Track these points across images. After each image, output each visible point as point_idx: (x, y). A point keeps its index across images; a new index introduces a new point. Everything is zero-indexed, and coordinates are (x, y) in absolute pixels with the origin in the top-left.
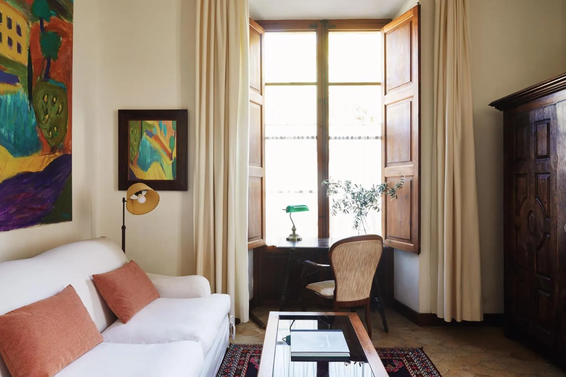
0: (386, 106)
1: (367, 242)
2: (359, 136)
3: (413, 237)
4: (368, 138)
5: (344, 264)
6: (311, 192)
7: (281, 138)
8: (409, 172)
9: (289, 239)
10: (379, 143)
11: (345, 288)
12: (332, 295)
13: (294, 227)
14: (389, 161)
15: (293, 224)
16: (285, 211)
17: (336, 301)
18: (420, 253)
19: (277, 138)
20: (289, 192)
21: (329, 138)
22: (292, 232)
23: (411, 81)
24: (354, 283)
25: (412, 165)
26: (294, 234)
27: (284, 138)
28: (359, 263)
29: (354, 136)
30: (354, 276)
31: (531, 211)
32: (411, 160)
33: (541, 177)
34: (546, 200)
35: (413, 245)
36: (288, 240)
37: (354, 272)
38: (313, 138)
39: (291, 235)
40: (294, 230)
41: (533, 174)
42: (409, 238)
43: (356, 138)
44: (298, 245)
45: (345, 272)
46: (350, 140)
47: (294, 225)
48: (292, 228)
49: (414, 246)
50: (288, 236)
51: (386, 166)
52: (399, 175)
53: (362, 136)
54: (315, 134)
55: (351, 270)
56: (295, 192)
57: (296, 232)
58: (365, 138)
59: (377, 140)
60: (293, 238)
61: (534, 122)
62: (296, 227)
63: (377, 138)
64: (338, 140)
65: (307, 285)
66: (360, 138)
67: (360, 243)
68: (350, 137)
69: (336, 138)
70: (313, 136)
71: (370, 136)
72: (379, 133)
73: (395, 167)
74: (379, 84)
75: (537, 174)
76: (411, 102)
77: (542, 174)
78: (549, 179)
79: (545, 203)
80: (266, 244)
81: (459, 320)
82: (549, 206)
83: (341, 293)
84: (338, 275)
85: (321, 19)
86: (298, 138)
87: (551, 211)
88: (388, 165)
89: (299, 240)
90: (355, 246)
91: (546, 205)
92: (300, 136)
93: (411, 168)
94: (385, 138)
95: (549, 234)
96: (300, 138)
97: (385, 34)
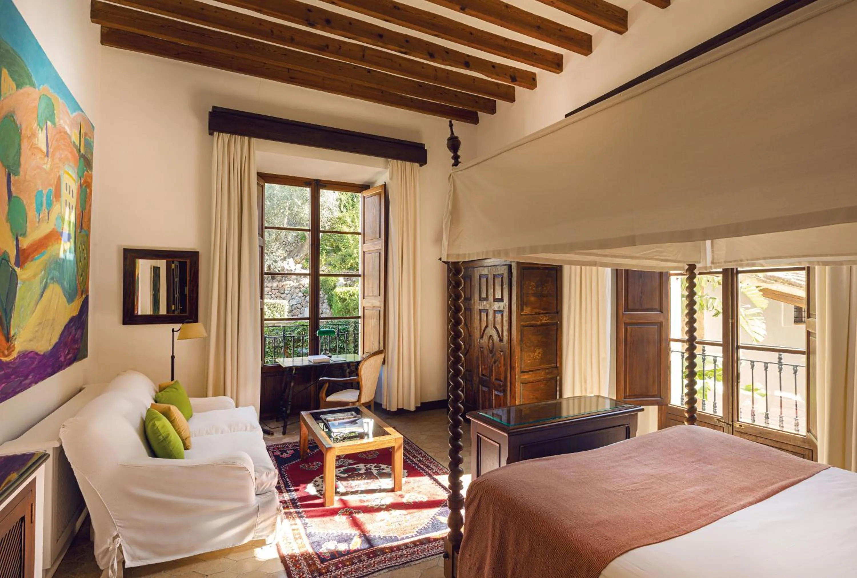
0: (364, 253)
8: (378, 304)
21: (319, 275)
32: (379, 295)
38: (306, 275)
69: (325, 275)
70: (306, 273)
73: (370, 299)
74: (359, 234)
76: (380, 253)
78: (471, 312)
85: (314, 178)
87: (472, 333)
93: (380, 301)
97: (364, 197)
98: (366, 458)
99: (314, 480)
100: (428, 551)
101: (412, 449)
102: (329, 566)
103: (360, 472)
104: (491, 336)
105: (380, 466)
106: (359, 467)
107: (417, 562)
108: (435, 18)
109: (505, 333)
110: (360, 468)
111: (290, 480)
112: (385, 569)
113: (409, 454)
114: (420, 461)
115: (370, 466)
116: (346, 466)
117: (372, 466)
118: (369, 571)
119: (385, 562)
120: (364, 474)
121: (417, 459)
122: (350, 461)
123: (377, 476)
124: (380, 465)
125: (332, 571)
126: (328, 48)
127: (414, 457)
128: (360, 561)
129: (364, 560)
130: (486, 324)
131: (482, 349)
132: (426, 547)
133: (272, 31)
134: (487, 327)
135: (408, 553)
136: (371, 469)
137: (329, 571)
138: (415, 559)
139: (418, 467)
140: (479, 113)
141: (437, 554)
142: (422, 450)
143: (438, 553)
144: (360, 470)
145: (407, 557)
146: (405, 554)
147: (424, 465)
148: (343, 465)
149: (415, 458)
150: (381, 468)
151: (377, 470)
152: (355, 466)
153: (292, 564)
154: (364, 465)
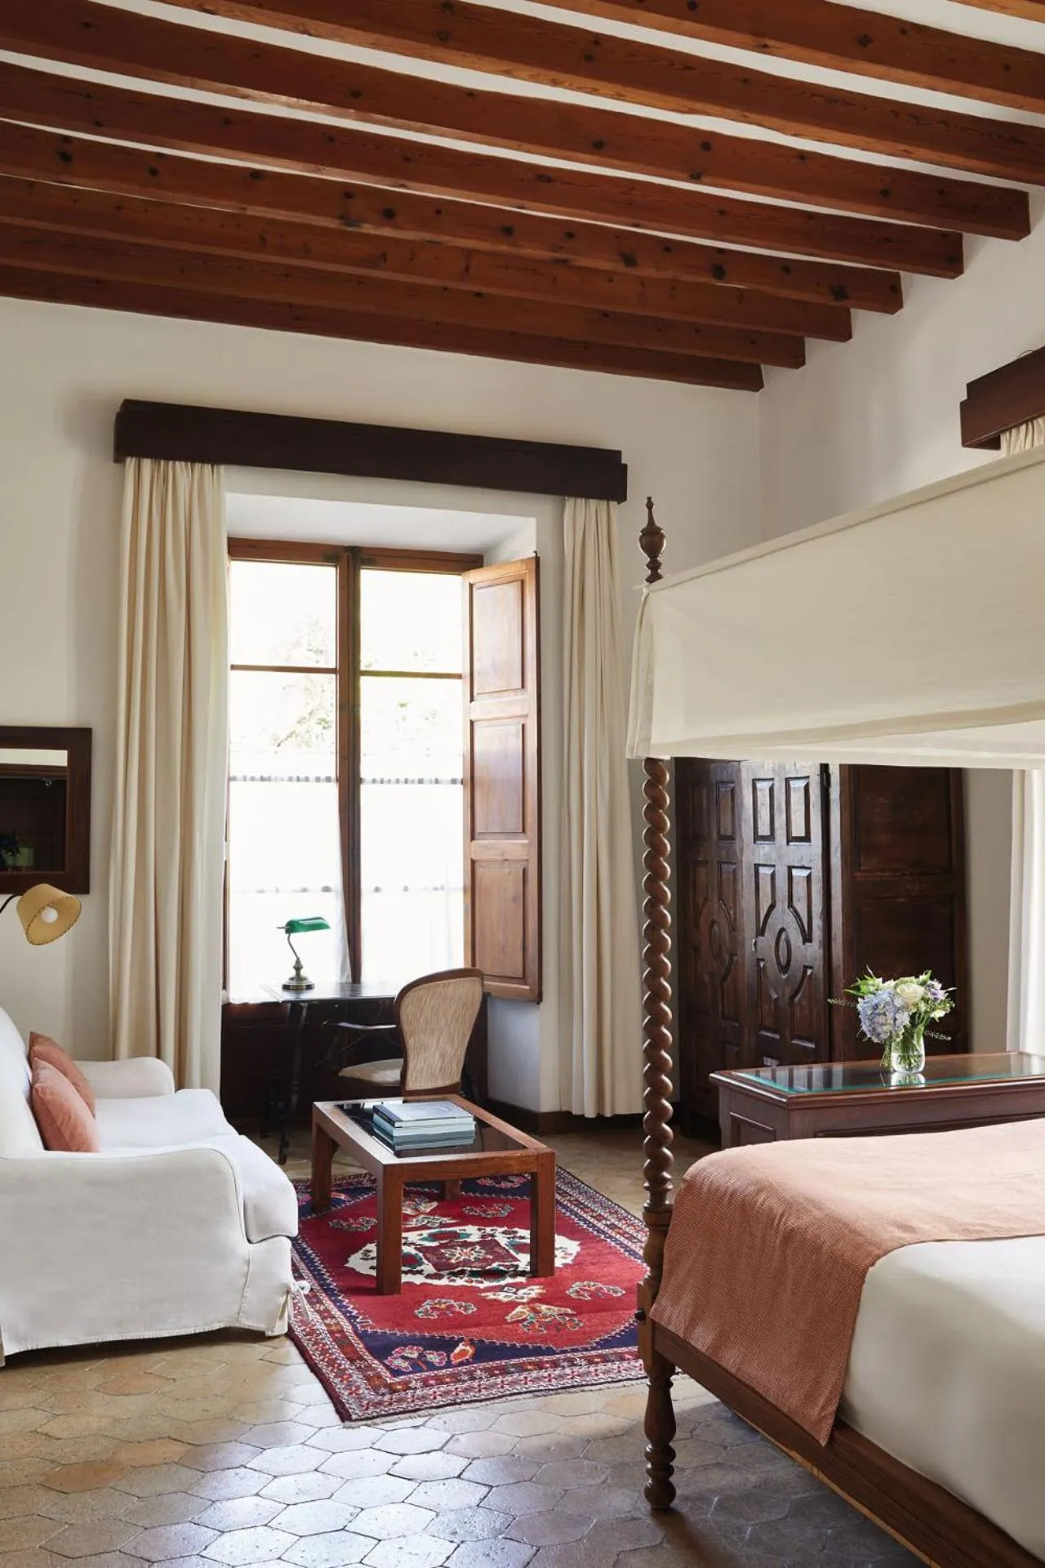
0: (472, 723)
1: (460, 982)
2: (420, 777)
3: (528, 973)
4: (437, 781)
5: (421, 1020)
6: (326, 889)
7: (262, 779)
8: (521, 854)
9: (289, 986)
10: (458, 794)
11: (422, 1065)
12: (397, 1081)
13: (298, 961)
14: (478, 830)
15: (296, 956)
16: (284, 930)
17: (405, 1088)
18: (541, 1000)
19: (253, 779)
20: (277, 891)
21: (360, 781)
22: (293, 973)
23: (523, 687)
24: (437, 1055)
25: (526, 841)
26: (298, 977)
27: (269, 779)
28: (447, 1020)
29: (410, 778)
30: (438, 1042)
31: (713, 922)
32: (524, 831)
33: (725, 867)
34: (731, 905)
35: (527, 987)
36: (286, 988)
37: (436, 1035)
38: (328, 779)
39: (292, 979)
40: (298, 967)
41: (715, 863)
42: (521, 976)
43: (413, 782)
44: (307, 996)
45: (422, 1036)
46: (402, 786)
47: (298, 959)
48: (294, 963)
49: (531, 990)
50: (286, 981)
51: (473, 838)
52: (500, 858)
53: (426, 777)
54: (333, 774)
55: (432, 1033)
56: (294, 891)
57: (303, 973)
58: (431, 782)
59: (454, 786)
60: (298, 983)
61: (714, 781)
62: (303, 963)
63: (454, 781)
64: (378, 786)
65: (340, 1070)
66: (421, 781)
67: (450, 984)
68: (402, 779)
69: (374, 781)
70: (328, 775)
71: (440, 778)
72: (459, 771)
73: (493, 841)
74: (459, 676)
75: (720, 863)
76: (523, 726)
77: (726, 863)
78: (734, 871)
79: (731, 908)
80: (231, 1001)
81: (608, 1114)
82: (735, 914)
83: (414, 1075)
84: (411, 1042)
85: (346, 545)
86: (298, 779)
87: (738, 922)
88: (477, 836)
89: (309, 987)
90: (441, 989)
91: (732, 912)
92: (302, 776)
93: (523, 845)
94: (471, 782)
95: (736, 955)
96: (302, 781)
97: (471, 586)
98: (480, 1215)
99: (364, 1249)
100: (619, 1372)
101: (595, 1202)
102: (410, 1382)
103: (468, 1240)
104: (782, 930)
105: (516, 1232)
106: (465, 1230)
107: (593, 1388)
108: (633, 188)
109: (817, 922)
110: (467, 1232)
111: (309, 1246)
112: (526, 1392)
113: (586, 1212)
114: (612, 1227)
115: (492, 1230)
116: (435, 1228)
117: (496, 1230)
118: (492, 1394)
119: (526, 1383)
120: (478, 1243)
121: (604, 1222)
122: (445, 1219)
123: (507, 1248)
124: (516, 1229)
125: (415, 1388)
126: (385, 259)
127: (599, 1218)
128: (473, 1379)
129: (481, 1378)
130: (770, 902)
131: (762, 964)
132: (615, 1367)
133: (263, 239)
134: (772, 907)
135: (575, 1374)
136: (493, 1236)
137: (410, 1388)
138: (590, 1383)
139: (605, 1237)
140: (762, 366)
141: (638, 1379)
142: (619, 1206)
143: (640, 1376)
144: (468, 1236)
145: (572, 1378)
146: (568, 1375)
147: (622, 1235)
148: (429, 1225)
149: (600, 1221)
150: (518, 1235)
151: (509, 1238)
152: (457, 1229)
153: (334, 1374)
154: (477, 1227)
